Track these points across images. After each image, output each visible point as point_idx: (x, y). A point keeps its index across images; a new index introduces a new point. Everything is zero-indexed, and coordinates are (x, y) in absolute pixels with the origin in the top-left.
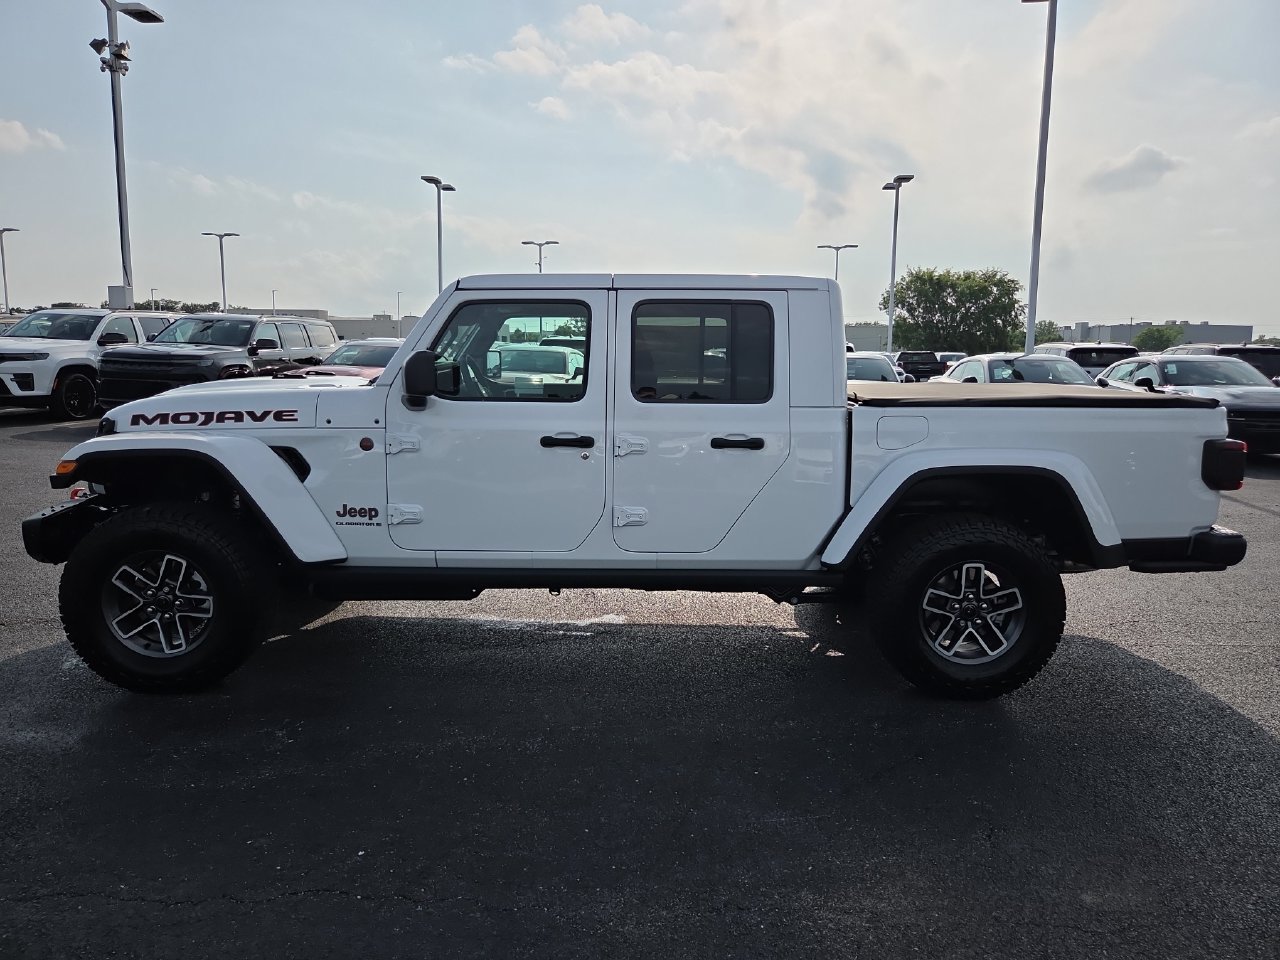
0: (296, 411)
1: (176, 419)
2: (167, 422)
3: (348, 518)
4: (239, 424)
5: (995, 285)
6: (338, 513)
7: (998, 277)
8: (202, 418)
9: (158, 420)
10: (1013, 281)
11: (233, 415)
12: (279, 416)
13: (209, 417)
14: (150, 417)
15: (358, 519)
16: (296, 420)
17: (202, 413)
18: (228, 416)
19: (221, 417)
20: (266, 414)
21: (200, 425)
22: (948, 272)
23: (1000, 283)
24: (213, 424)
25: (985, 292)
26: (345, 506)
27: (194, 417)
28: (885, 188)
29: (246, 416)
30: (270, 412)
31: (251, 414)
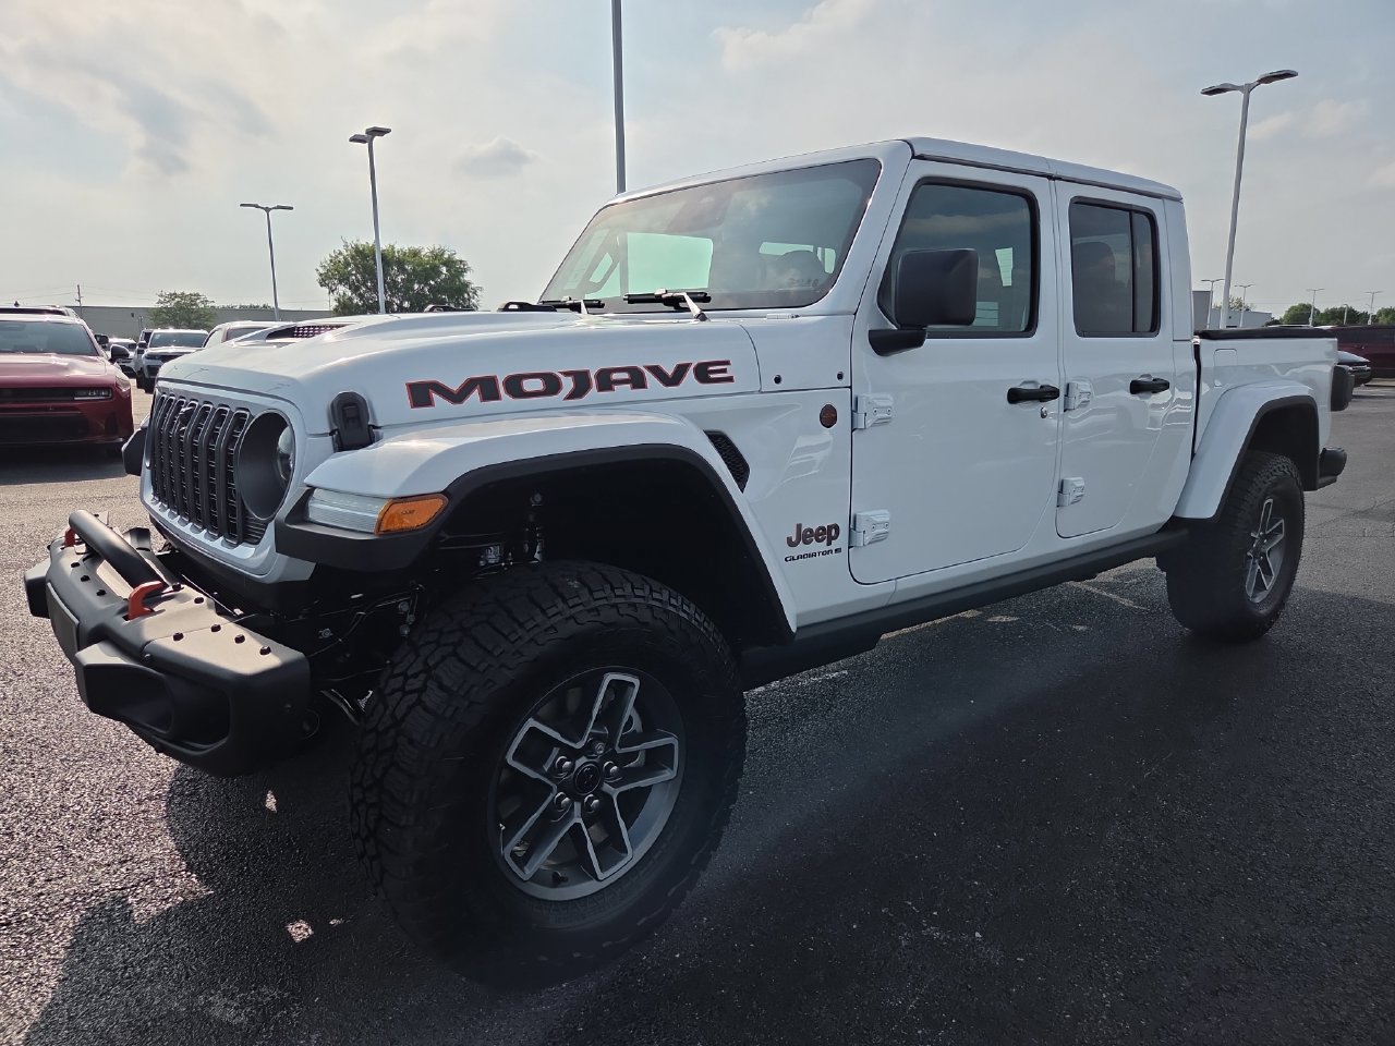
0: (727, 363)
1: (515, 386)
2: (497, 397)
3: (802, 549)
4: (639, 393)
5: (445, 264)
6: (789, 540)
7: (446, 256)
8: (568, 384)
9: (475, 395)
10: (461, 261)
11: (625, 376)
12: (703, 373)
13: (581, 382)
14: (455, 386)
15: (815, 546)
16: (730, 379)
17: (566, 374)
18: (615, 376)
19: (605, 381)
20: (681, 370)
21: (570, 397)
22: (393, 247)
23: (449, 263)
24: (593, 394)
25: (435, 271)
26: (799, 526)
27: (552, 384)
28: (352, 140)
29: (648, 375)
30: (688, 365)
31: (657, 371)
